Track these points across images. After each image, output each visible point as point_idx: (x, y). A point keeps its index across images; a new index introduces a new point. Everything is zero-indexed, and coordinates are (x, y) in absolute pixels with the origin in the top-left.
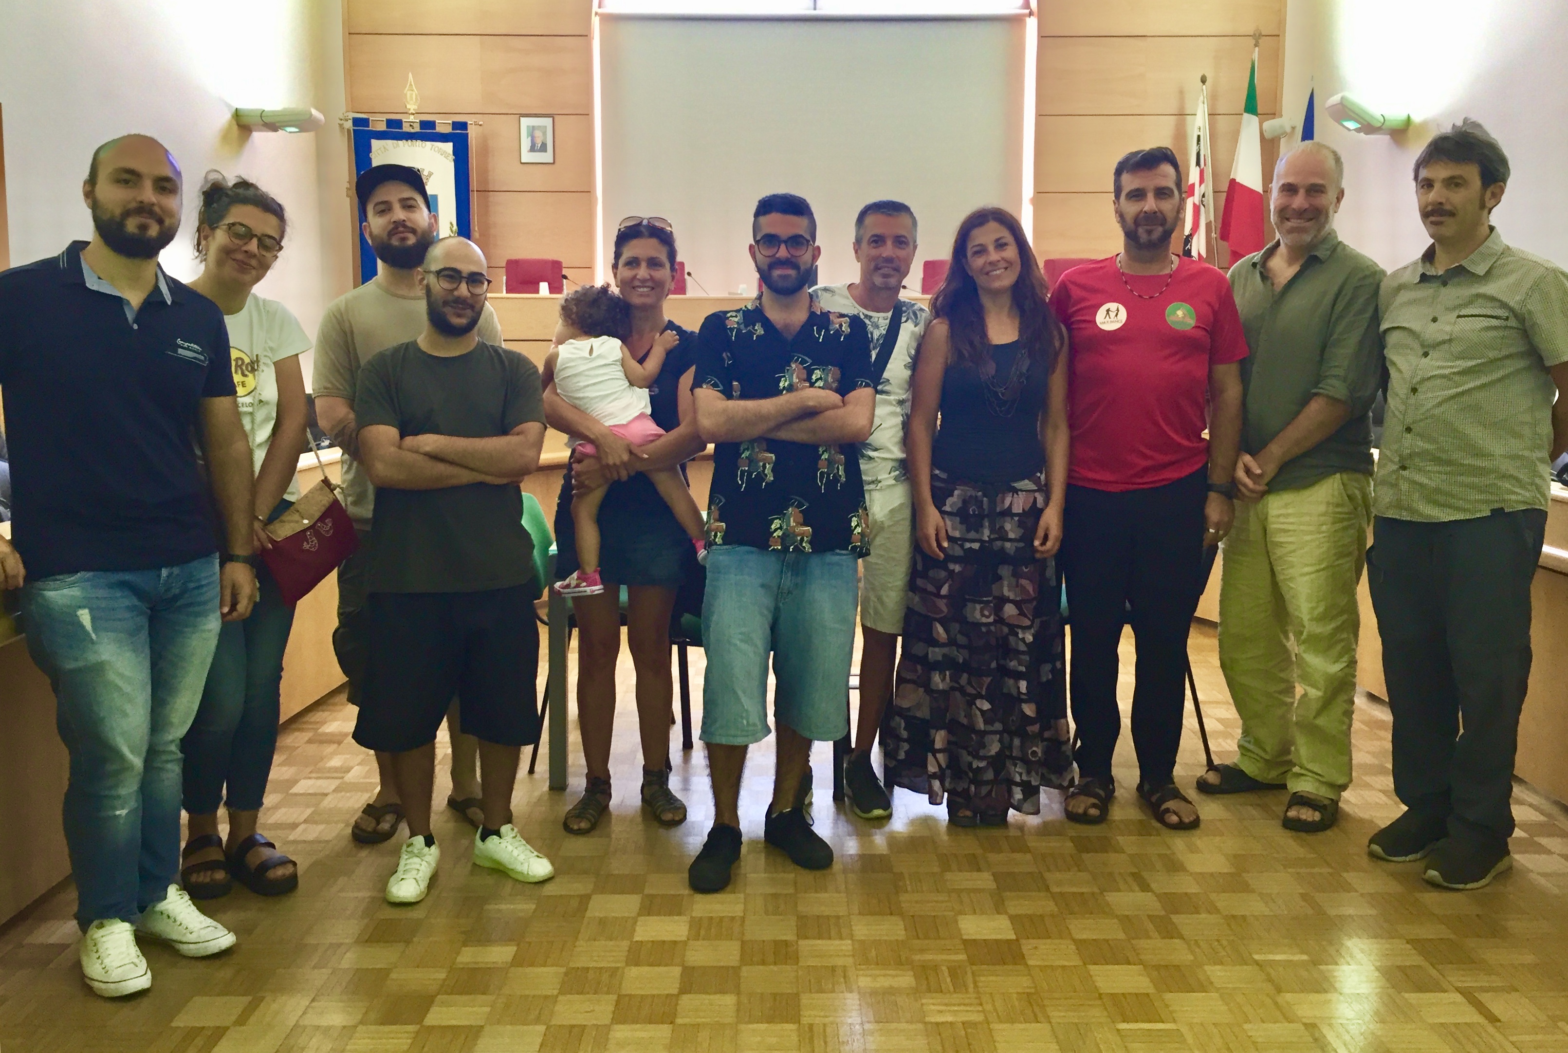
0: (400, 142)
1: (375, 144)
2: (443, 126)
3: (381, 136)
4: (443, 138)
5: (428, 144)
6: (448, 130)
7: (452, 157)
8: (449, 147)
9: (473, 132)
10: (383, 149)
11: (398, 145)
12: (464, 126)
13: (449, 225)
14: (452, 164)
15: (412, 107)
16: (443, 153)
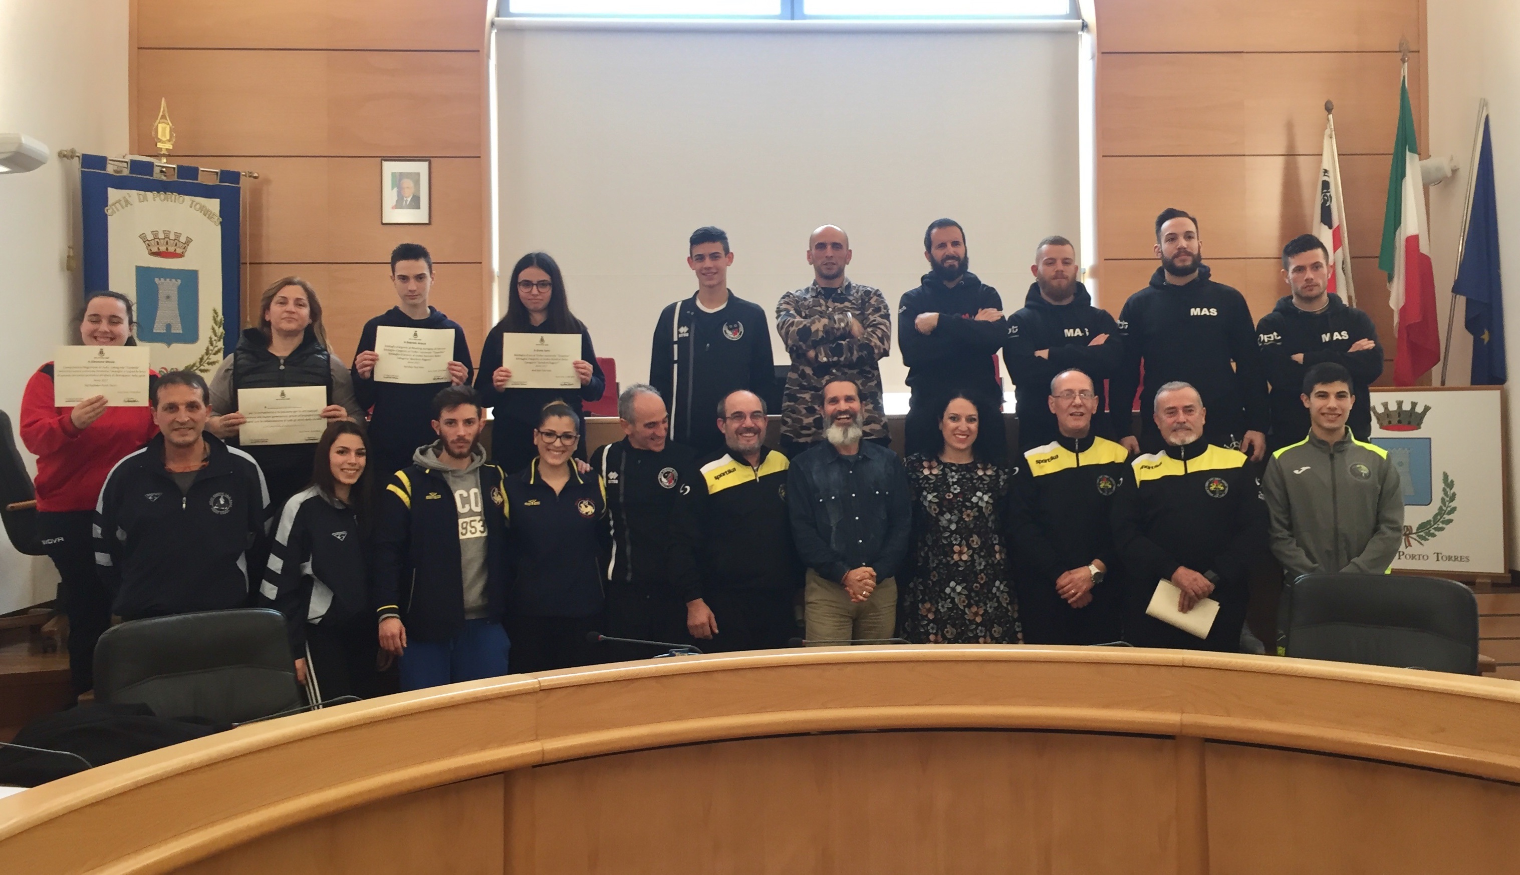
0: (149, 194)
1: (113, 194)
2: (208, 172)
3: (121, 183)
4: (207, 192)
5: (187, 198)
6: (214, 181)
7: (217, 219)
8: (214, 205)
9: (245, 184)
10: (123, 203)
11: (145, 199)
12: (234, 177)
13: (212, 314)
14: (218, 229)
15: (165, 146)
16: (206, 213)
